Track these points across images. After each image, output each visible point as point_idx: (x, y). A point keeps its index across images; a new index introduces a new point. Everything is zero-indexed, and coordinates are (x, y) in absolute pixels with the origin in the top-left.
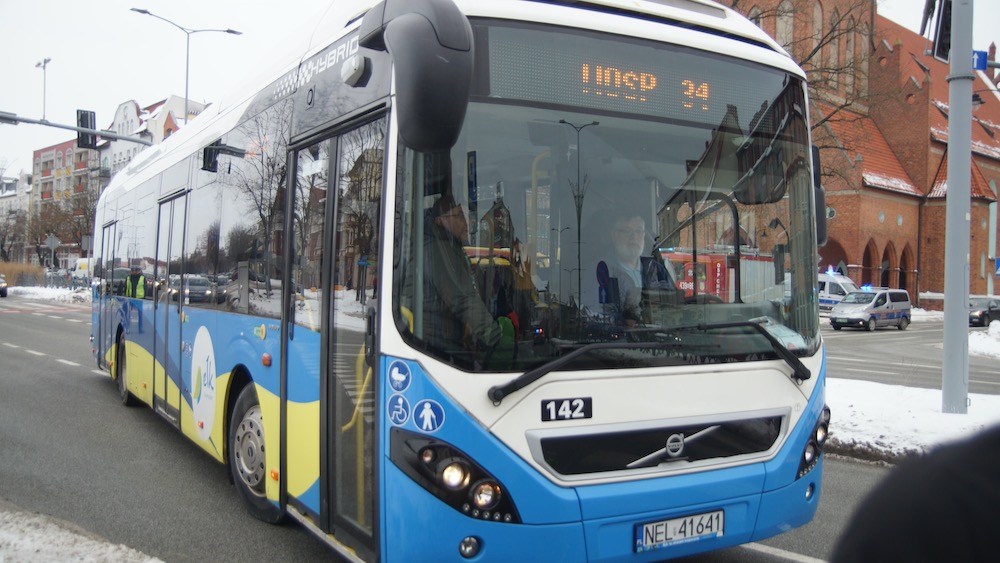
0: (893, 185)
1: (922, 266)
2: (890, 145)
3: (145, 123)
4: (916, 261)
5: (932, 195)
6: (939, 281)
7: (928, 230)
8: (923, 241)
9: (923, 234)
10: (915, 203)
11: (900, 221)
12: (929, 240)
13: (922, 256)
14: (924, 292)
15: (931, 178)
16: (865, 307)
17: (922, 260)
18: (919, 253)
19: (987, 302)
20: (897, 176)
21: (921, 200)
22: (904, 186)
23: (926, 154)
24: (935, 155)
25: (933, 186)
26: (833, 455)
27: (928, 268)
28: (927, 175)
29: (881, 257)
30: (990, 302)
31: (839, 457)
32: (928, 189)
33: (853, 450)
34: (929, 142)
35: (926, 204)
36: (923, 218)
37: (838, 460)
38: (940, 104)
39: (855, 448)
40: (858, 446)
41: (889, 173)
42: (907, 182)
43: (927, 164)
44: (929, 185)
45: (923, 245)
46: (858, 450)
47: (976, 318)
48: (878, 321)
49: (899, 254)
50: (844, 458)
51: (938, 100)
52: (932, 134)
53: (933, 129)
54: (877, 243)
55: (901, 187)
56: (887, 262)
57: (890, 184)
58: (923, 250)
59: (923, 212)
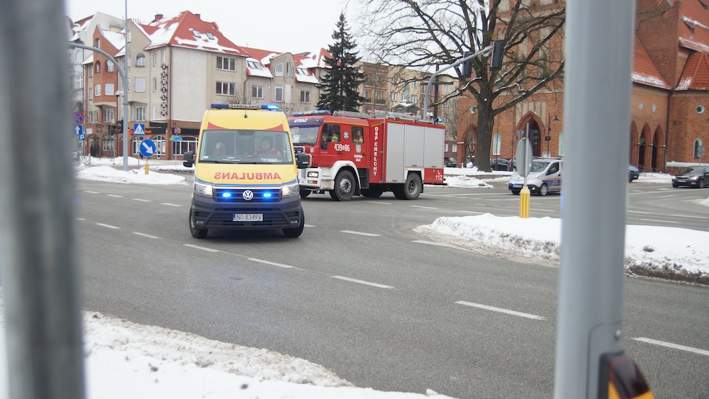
0: (649, 82)
1: (669, 141)
2: (647, 51)
3: (77, 34)
4: (665, 138)
5: (678, 89)
6: (682, 153)
7: (674, 115)
8: (670, 123)
9: (671, 118)
10: (665, 95)
11: (654, 108)
12: (675, 123)
13: (669, 134)
14: (670, 162)
15: (678, 76)
16: (538, 174)
17: (670, 137)
18: (667, 132)
19: (702, 169)
20: (653, 75)
21: (670, 92)
22: (658, 82)
23: (675, 57)
24: (682, 58)
25: (679, 82)
26: (684, 282)
27: (674, 143)
28: (675, 73)
29: (640, 135)
30: (705, 169)
31: (688, 283)
32: (676, 84)
33: (699, 278)
34: (678, 48)
35: (674, 95)
36: (671, 106)
37: (689, 286)
38: (686, 19)
39: (701, 277)
40: (703, 275)
41: (647, 72)
42: (660, 79)
43: (675, 65)
44: (676, 81)
45: (670, 126)
46: (703, 278)
47: (694, 181)
48: (550, 187)
49: (653, 133)
50: (693, 284)
51: (685, 15)
52: (680, 42)
53: (680, 38)
54: (637, 125)
55: (656, 82)
56: (643, 139)
57: (647, 81)
58: (670, 130)
59: (671, 101)
